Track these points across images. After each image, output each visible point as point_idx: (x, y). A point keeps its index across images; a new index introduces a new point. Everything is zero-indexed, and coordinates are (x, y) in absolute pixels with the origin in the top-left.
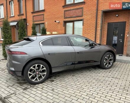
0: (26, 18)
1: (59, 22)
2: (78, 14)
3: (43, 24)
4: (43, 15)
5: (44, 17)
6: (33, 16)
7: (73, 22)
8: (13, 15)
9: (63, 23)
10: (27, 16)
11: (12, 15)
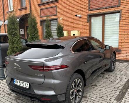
1: (80, 16)
2: (112, 3)
3: (56, 19)
4: (56, 7)
5: (57, 10)
6: (41, 10)
7: (103, 15)
8: (12, 10)
9: (86, 17)
11: (10, 9)
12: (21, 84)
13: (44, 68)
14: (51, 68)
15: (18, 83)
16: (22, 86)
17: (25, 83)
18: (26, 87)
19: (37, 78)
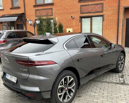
0: (25, 11)
1: (74, 17)
2: (98, 10)
3: (52, 19)
4: (52, 9)
5: (52, 12)
6: (36, 10)
7: (91, 17)
9: (79, 18)
10: (26, 9)
12: (11, 78)
13: (28, 63)
14: (35, 63)
15: (8, 77)
16: (11, 80)
17: (14, 77)
18: (14, 81)
19: (22, 73)
